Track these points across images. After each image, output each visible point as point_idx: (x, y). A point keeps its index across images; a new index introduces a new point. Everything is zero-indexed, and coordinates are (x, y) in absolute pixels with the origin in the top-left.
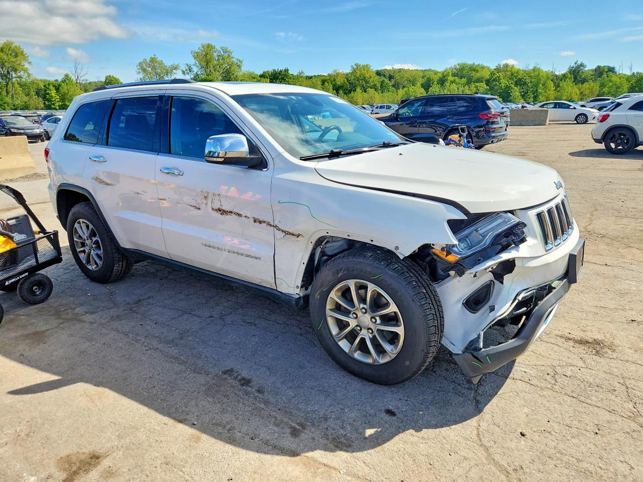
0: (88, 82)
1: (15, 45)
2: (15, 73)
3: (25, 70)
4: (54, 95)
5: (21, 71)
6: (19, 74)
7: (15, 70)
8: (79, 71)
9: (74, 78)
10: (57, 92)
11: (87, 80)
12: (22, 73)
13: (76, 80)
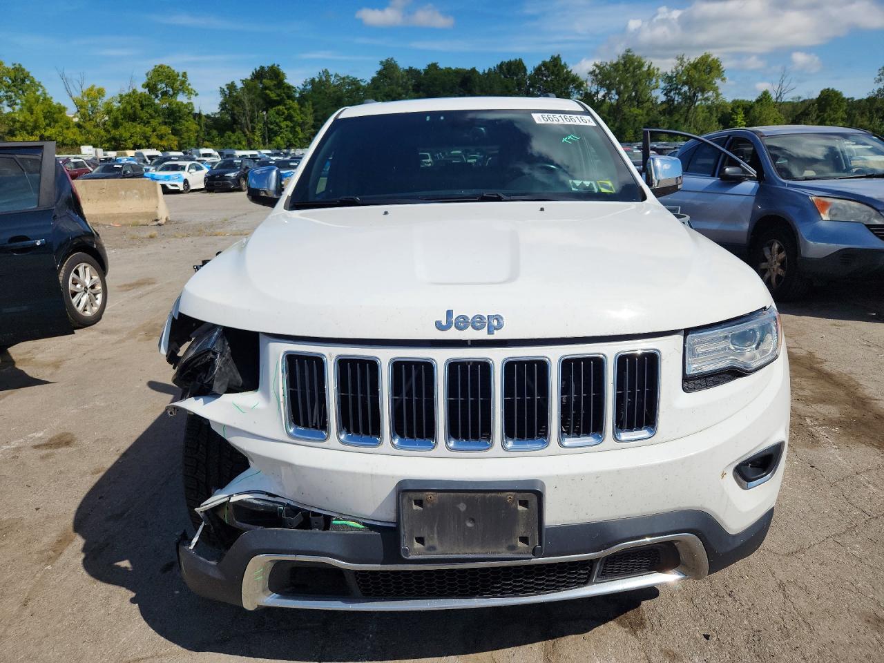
0: (801, 100)
1: (713, 57)
2: (703, 95)
3: (715, 90)
4: (740, 121)
5: (709, 91)
6: (706, 96)
7: (703, 90)
8: (785, 84)
9: (774, 96)
10: (745, 116)
11: (799, 98)
12: (710, 93)
13: (777, 98)
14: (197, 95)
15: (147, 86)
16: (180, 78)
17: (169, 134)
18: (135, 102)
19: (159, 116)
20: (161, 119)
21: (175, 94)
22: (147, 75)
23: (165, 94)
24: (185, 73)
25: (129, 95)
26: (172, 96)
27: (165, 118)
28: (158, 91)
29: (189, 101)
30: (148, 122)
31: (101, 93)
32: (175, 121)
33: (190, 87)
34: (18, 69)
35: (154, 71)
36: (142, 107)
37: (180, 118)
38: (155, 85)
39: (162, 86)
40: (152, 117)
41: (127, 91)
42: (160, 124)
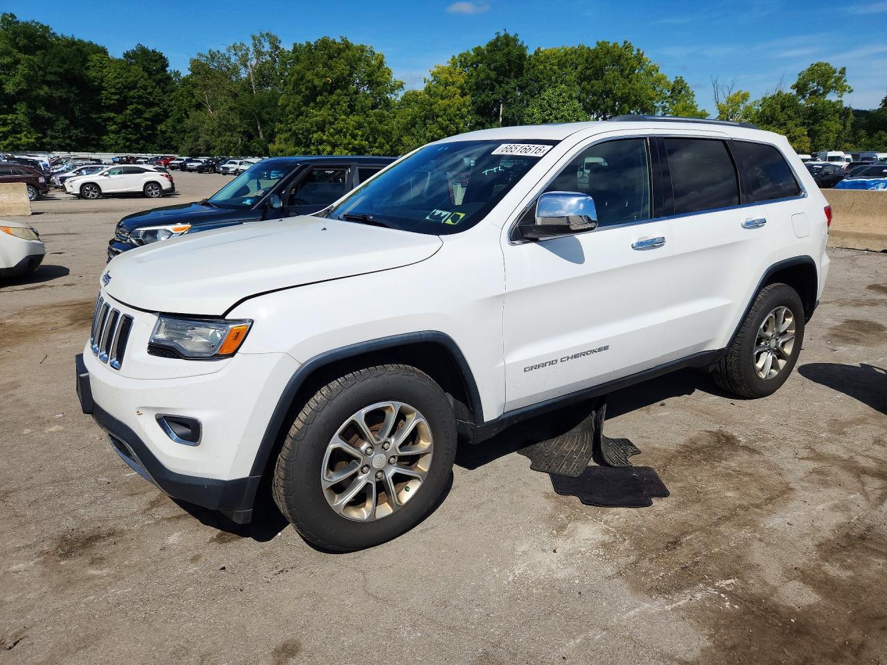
14: (850, 92)
15: (796, 86)
16: (837, 74)
17: (803, 135)
18: (776, 104)
19: (799, 117)
20: (799, 121)
21: (825, 93)
22: (800, 75)
23: (814, 93)
24: (844, 69)
25: (773, 98)
26: (820, 95)
27: (804, 119)
28: (807, 90)
29: (839, 99)
30: (785, 124)
31: (745, 97)
32: (816, 121)
33: (845, 84)
34: (679, 82)
35: (809, 70)
36: (783, 108)
37: (822, 118)
38: (806, 85)
39: (813, 86)
40: (790, 118)
41: (773, 93)
42: (796, 126)
